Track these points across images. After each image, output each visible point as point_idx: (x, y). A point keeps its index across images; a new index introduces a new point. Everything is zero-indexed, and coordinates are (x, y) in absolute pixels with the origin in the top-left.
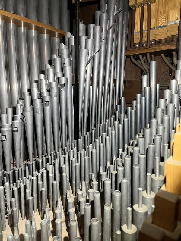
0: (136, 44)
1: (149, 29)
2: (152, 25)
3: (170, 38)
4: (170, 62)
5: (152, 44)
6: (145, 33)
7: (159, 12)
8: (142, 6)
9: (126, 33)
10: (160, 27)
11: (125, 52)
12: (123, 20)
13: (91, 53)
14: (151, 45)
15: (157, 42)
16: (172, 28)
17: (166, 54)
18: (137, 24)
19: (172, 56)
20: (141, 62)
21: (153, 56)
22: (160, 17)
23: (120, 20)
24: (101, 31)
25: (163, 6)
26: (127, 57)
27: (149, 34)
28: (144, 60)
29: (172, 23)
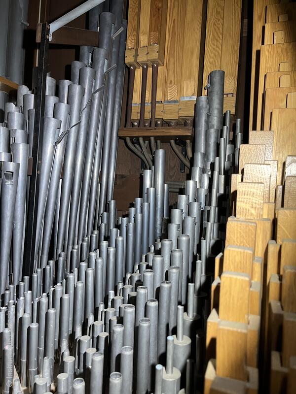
0: (135, 121)
1: (154, 102)
2: (159, 97)
3: (183, 119)
4: (182, 153)
5: (158, 124)
6: (148, 107)
7: (169, 80)
8: (145, 67)
9: (120, 103)
10: (169, 102)
11: (118, 130)
12: (116, 82)
13: (65, 126)
14: (156, 125)
15: (164, 122)
16: (186, 106)
17: (178, 142)
18: (136, 91)
19: (185, 145)
20: (142, 149)
21: (159, 142)
22: (170, 87)
23: (112, 81)
24: (82, 93)
25: (174, 72)
26: (120, 138)
27: (154, 110)
28: (146, 145)
29: (187, 99)
